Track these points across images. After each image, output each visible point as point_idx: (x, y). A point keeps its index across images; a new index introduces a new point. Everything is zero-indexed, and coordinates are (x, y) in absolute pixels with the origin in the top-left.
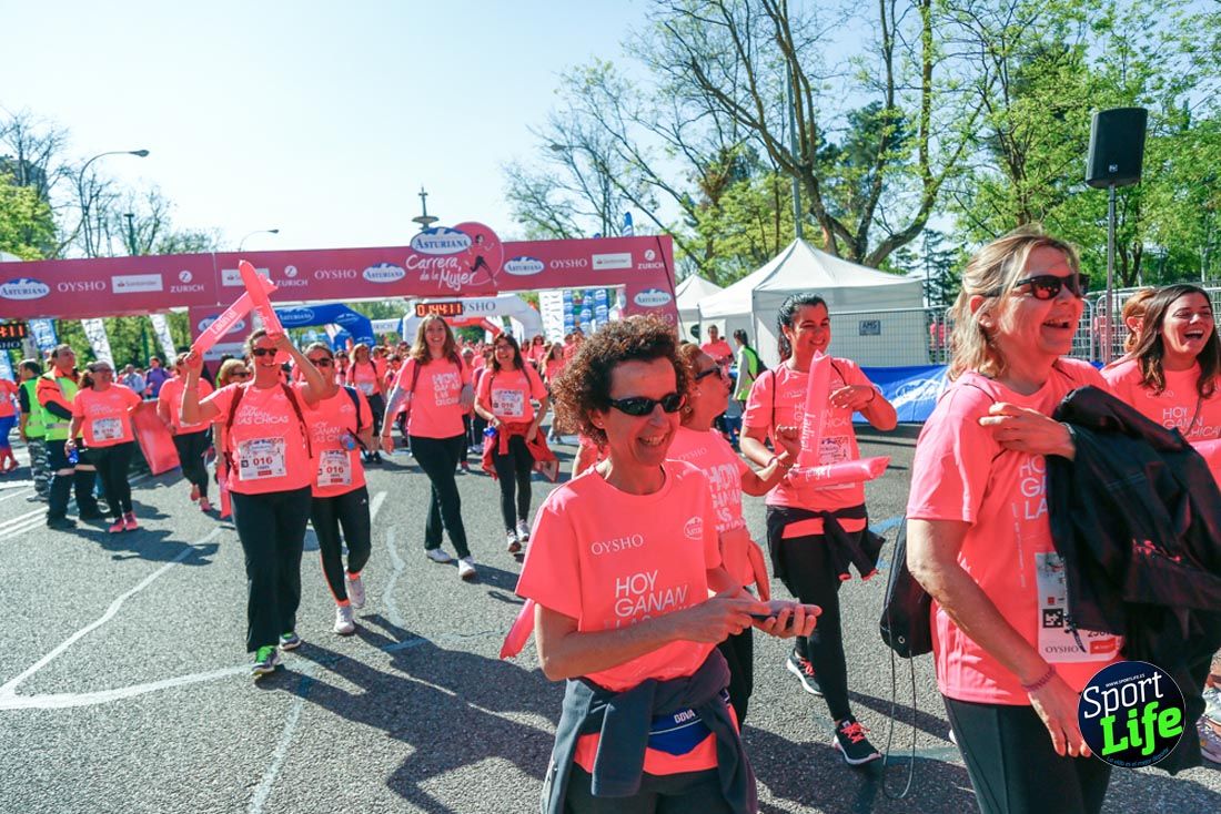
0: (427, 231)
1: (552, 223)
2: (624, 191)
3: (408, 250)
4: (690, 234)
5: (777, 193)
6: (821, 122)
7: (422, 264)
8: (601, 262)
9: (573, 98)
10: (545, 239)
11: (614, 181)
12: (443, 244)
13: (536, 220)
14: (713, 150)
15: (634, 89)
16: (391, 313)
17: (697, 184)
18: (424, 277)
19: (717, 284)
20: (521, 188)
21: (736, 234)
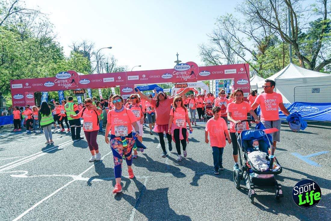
0: (178, 64)
1: (213, 61)
2: (235, 51)
3: (173, 70)
4: (255, 62)
5: (284, 49)
6: (300, 26)
7: (177, 74)
8: (227, 72)
9: (220, 25)
10: (211, 65)
11: (231, 48)
12: (183, 68)
13: (208, 60)
14: (263, 37)
15: (238, 21)
16: (168, 87)
17: (257, 48)
18: (178, 77)
19: (263, 78)
20: (204, 52)
21: (270, 62)
